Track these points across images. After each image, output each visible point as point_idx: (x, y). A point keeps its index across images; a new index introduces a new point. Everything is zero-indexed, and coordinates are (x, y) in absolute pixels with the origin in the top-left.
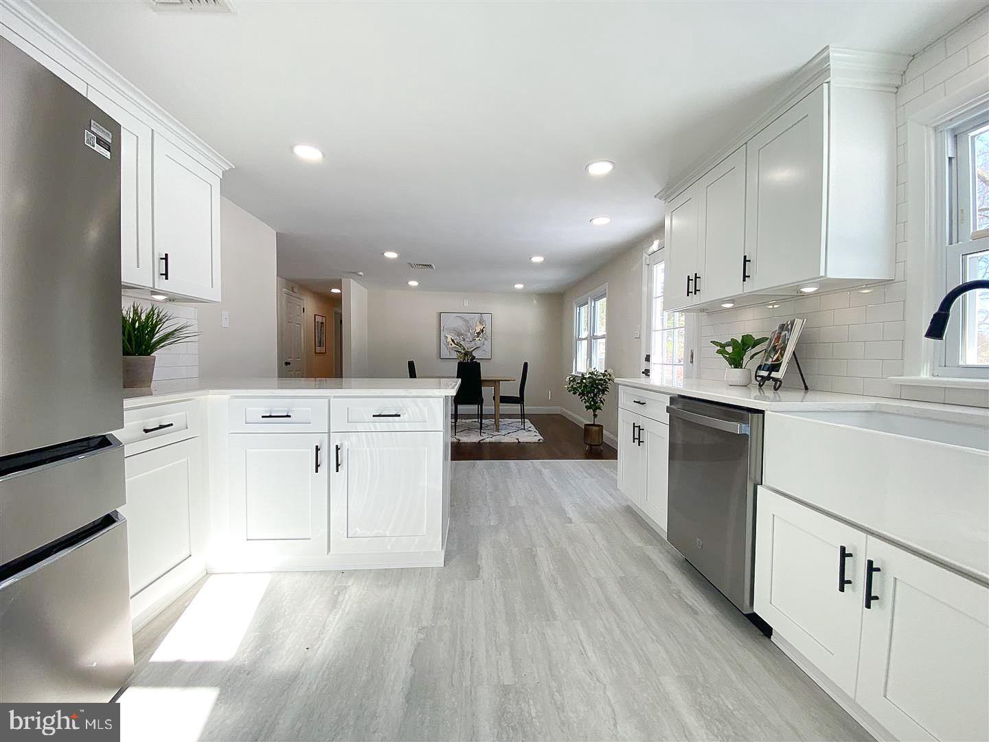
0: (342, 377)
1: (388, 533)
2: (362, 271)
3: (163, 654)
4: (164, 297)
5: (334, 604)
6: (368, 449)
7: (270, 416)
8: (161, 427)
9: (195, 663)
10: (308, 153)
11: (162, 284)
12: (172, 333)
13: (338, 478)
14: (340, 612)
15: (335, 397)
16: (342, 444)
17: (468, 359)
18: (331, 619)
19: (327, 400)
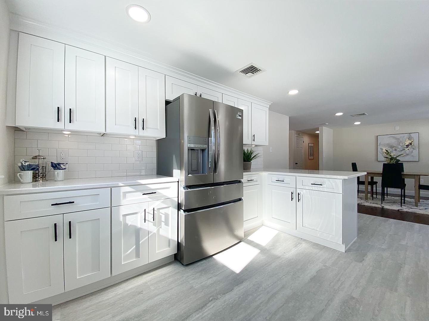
0: (319, 170)
1: (318, 230)
2: (327, 123)
3: (250, 238)
4: (254, 146)
5: (296, 246)
6: (310, 196)
7: (278, 181)
8: (251, 180)
9: (256, 243)
10: (294, 92)
11: (254, 143)
12: (255, 156)
13: (299, 204)
14: (297, 249)
15: (298, 176)
16: (300, 193)
17: (393, 162)
18: (293, 249)
19: (295, 177)
